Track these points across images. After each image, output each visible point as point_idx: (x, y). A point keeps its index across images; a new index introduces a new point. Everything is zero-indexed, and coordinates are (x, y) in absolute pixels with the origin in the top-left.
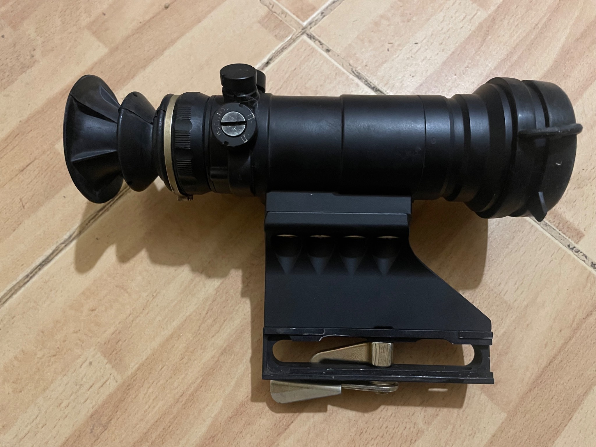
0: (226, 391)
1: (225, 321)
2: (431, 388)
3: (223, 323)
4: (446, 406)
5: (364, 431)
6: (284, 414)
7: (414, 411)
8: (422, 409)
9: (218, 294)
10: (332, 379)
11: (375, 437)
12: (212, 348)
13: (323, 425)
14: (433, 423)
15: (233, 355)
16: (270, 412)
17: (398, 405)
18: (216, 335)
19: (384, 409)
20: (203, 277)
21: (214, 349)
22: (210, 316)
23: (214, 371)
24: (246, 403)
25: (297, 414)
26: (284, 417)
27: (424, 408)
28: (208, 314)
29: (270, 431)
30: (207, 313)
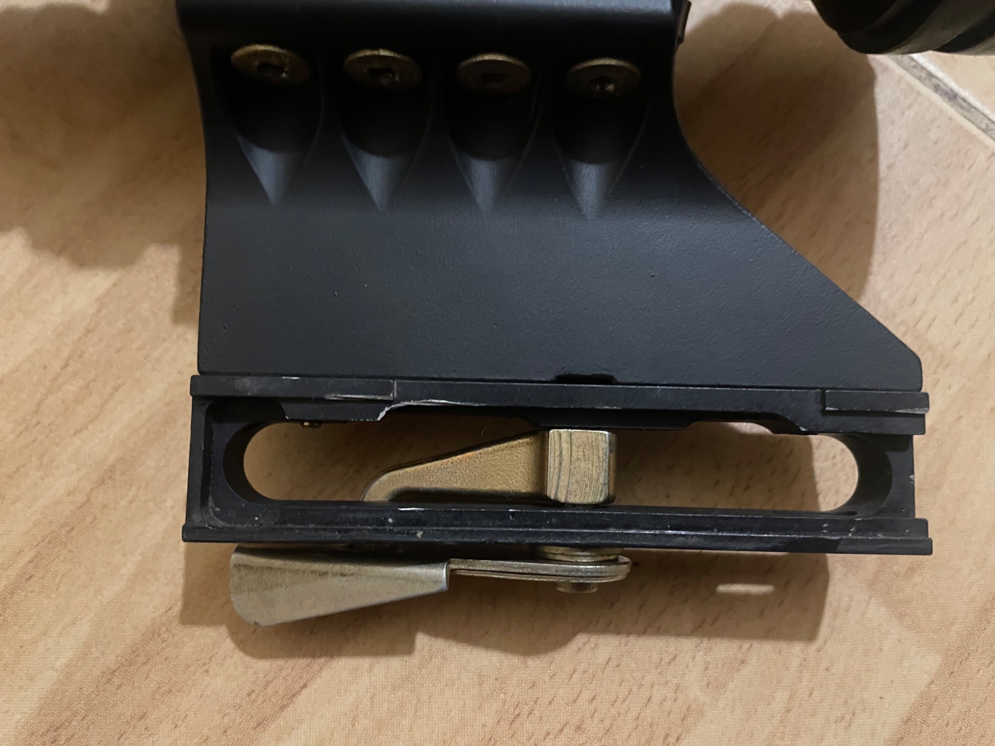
0: (105, 593)
1: (116, 389)
2: (724, 582)
3: (112, 395)
4: (769, 634)
5: (526, 709)
6: (280, 662)
7: (676, 649)
8: (697, 646)
9: (104, 312)
10: (414, 540)
11: (558, 726)
12: (73, 466)
13: (399, 694)
14: (731, 686)
15: (134, 488)
16: (238, 655)
17: (629, 633)
18: (87, 428)
19: (584, 644)
20: (63, 263)
21: (78, 469)
22: (75, 374)
23: (74, 533)
24: (164, 629)
25: (322, 660)
26: (281, 669)
27: (705, 641)
28: (69, 369)
29: (233, 712)
30: (67, 365)
